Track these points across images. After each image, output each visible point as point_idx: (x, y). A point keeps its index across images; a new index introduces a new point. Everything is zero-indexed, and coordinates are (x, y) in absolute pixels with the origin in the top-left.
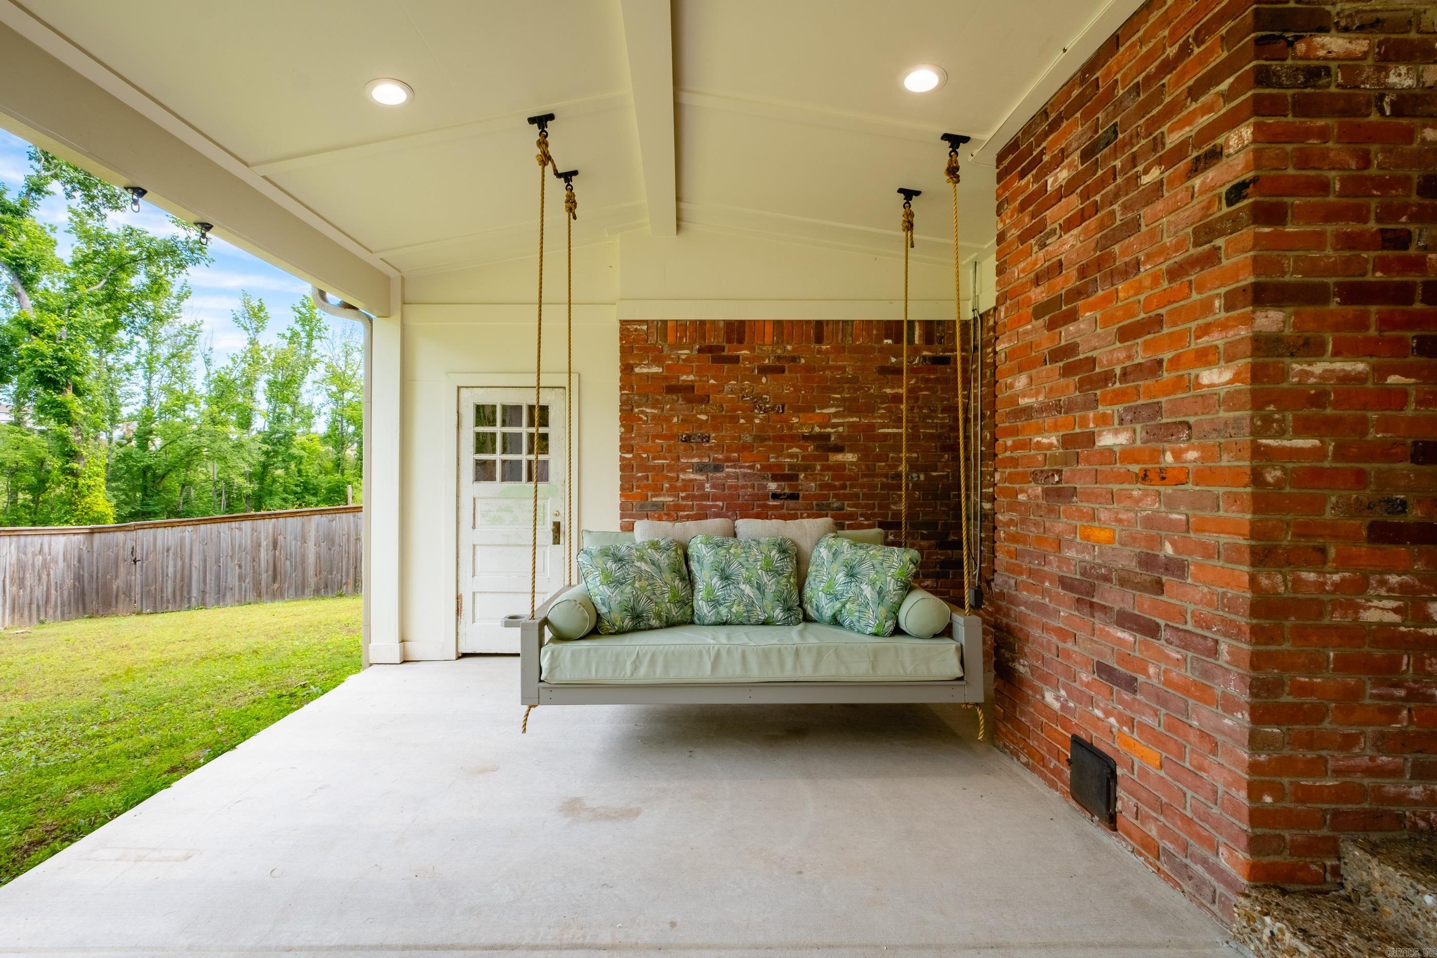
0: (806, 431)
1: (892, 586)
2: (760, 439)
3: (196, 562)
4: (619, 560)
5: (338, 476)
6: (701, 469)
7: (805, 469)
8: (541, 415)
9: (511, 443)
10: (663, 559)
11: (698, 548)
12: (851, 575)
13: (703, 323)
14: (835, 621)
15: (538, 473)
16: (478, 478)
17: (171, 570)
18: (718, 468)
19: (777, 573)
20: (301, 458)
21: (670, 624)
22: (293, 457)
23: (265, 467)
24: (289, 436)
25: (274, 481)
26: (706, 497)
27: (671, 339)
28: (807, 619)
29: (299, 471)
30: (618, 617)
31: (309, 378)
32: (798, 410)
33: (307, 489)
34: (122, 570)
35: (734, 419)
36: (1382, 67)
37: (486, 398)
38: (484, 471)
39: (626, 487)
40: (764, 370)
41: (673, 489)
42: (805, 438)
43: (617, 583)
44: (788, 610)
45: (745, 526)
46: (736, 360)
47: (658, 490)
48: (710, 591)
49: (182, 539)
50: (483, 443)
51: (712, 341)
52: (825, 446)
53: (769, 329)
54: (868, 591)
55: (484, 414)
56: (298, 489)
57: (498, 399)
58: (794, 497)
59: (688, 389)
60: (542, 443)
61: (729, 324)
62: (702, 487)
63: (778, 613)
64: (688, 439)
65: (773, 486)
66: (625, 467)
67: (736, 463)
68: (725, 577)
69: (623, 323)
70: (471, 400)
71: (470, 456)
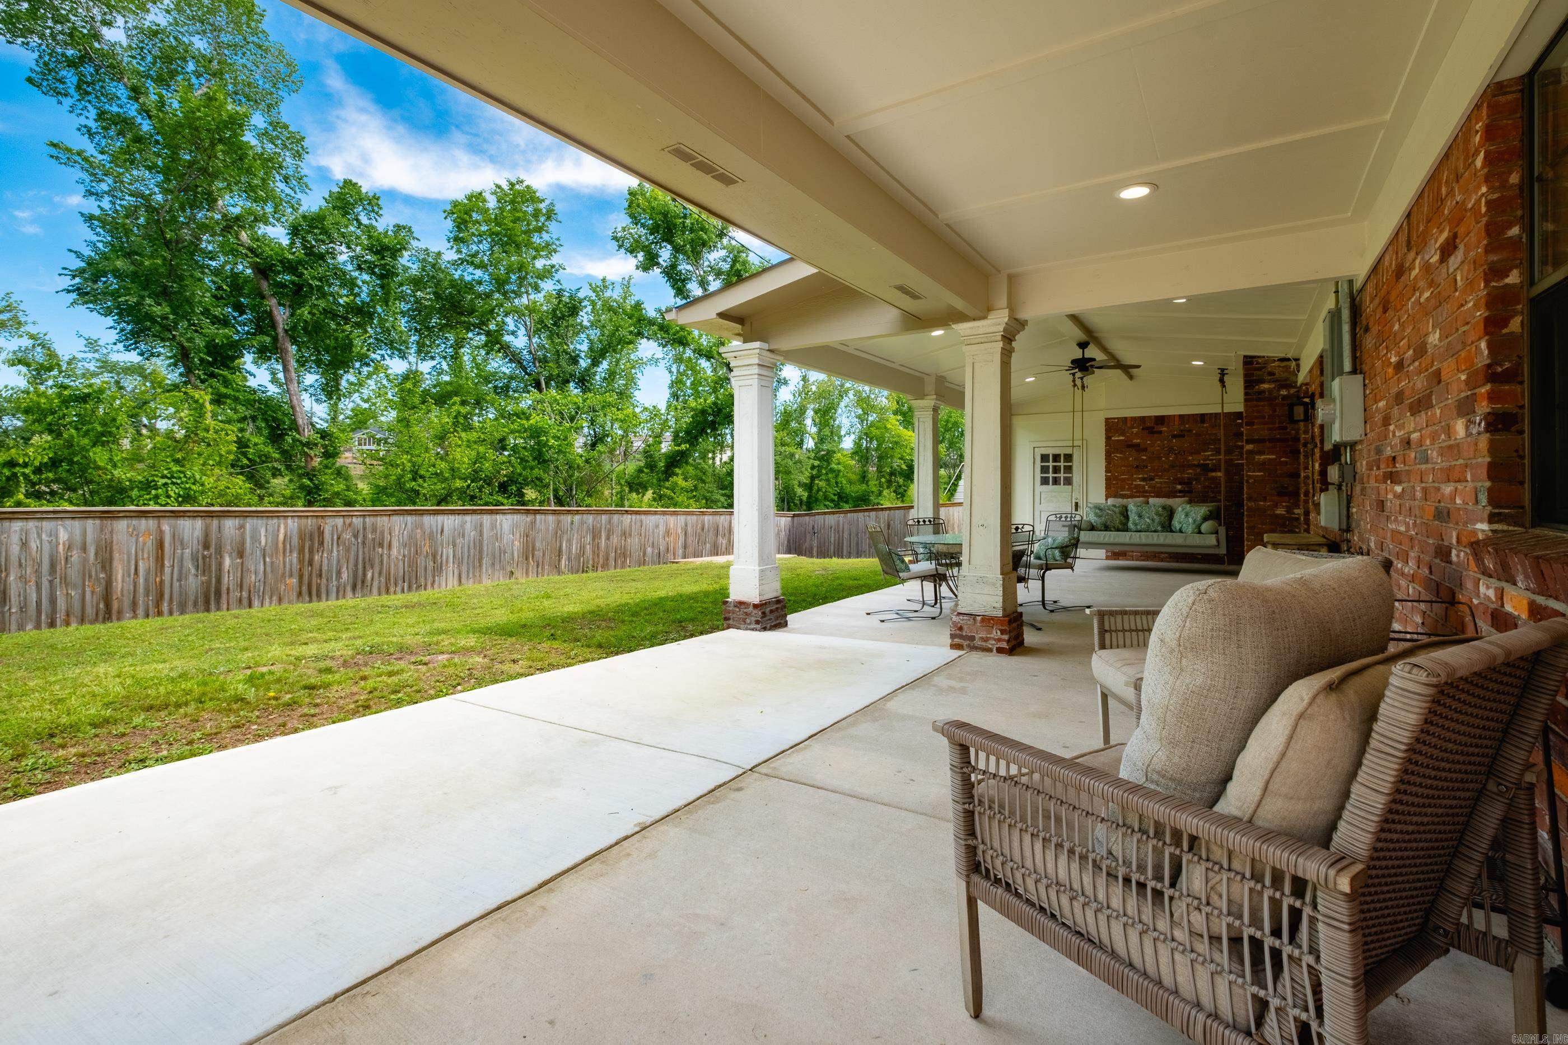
0: (1196, 462)
1: (1199, 518)
2: (1173, 466)
3: (846, 535)
4: (1100, 509)
6: (1143, 479)
7: (1196, 480)
8: (1069, 457)
9: (1056, 470)
10: (1117, 510)
11: (1132, 507)
12: (1187, 515)
13: (1144, 417)
14: (1181, 531)
15: (1068, 482)
16: (1042, 484)
17: (832, 539)
18: (1152, 479)
19: (1160, 515)
20: (839, 471)
21: (1118, 530)
22: (832, 471)
23: (813, 478)
24: (830, 453)
25: (819, 490)
26: (1146, 492)
27: (1129, 425)
28: (1172, 531)
29: (837, 483)
30: (1099, 526)
31: (842, 404)
32: (1191, 454)
33: (842, 497)
34: (808, 540)
35: (1160, 458)
36: (1279, 390)
37: (1045, 451)
38: (1045, 481)
39: (1108, 487)
40: (1174, 436)
41: (1130, 489)
42: (1194, 465)
43: (1100, 516)
44: (1163, 527)
45: (1151, 500)
46: (1160, 432)
47: (1123, 489)
48: (1134, 521)
49: (838, 521)
50: (1044, 470)
51: (1148, 424)
52: (1205, 468)
53: (1177, 419)
54: (1190, 520)
55: (1044, 458)
57: (1051, 452)
58: (1190, 492)
59: (1137, 446)
60: (1069, 469)
61: (1157, 417)
62: (1144, 487)
63: (1159, 528)
64: (1137, 467)
65: (1179, 487)
66: (1107, 479)
67: (1160, 477)
68: (1140, 516)
69: (1107, 420)
70: (1039, 453)
71: (1038, 475)
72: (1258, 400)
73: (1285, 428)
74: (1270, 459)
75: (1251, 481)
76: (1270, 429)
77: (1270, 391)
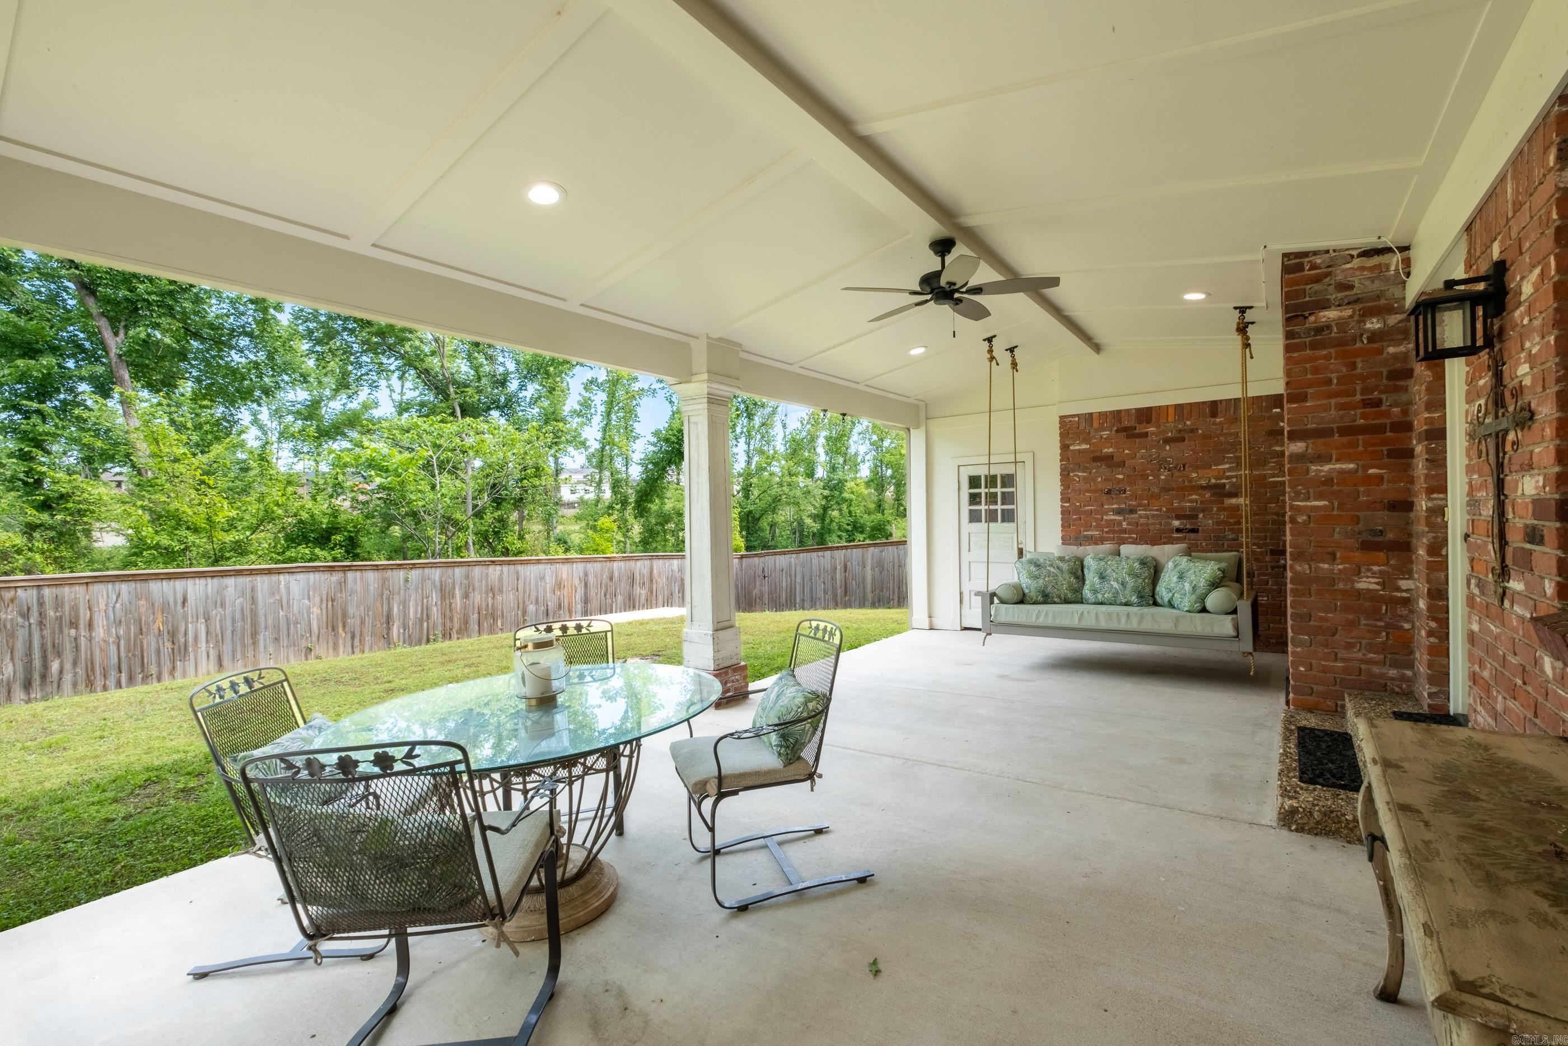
0: (1203, 482)
1: (1202, 584)
2: (1166, 490)
3: (799, 579)
4: (1037, 565)
5: (879, 516)
6: (1119, 512)
7: (1203, 511)
8: (1008, 480)
9: (992, 498)
10: (1065, 566)
11: (1089, 561)
12: (1181, 577)
13: (1119, 412)
14: (1171, 605)
15: (1009, 517)
16: (971, 521)
17: (784, 584)
18: (1132, 511)
19: (1136, 576)
20: (851, 500)
21: (1067, 602)
22: (845, 500)
23: (825, 509)
24: (841, 482)
25: (832, 521)
26: (1125, 531)
27: (1096, 425)
28: (1156, 604)
29: (850, 512)
30: (1033, 594)
31: (856, 431)
32: (1196, 468)
34: (758, 583)
35: (1145, 477)
36: (1361, 322)
37: (975, 472)
38: (974, 517)
39: (1066, 525)
40: (1168, 441)
41: (1098, 527)
42: (1203, 488)
43: (1036, 578)
44: (1141, 597)
45: (1126, 549)
46: (1146, 435)
47: (1088, 527)
48: (1093, 585)
49: (790, 563)
50: (974, 499)
51: (1126, 423)
52: (1220, 492)
53: (1171, 412)
54: (1187, 587)
55: (974, 482)
56: (850, 528)
57: (982, 472)
58: (1194, 531)
59: (1110, 457)
60: (1008, 498)
61: (1139, 411)
62: (1120, 524)
63: (1134, 599)
64: (1109, 492)
65: (1176, 523)
66: (1065, 512)
67: (1146, 507)
68: (1102, 577)
69: (1061, 417)
70: (966, 473)
71: (966, 508)
72: (1314, 346)
73: (1379, 403)
74: (1342, 472)
75: (1301, 519)
76: (1341, 407)
77: (1342, 324)
